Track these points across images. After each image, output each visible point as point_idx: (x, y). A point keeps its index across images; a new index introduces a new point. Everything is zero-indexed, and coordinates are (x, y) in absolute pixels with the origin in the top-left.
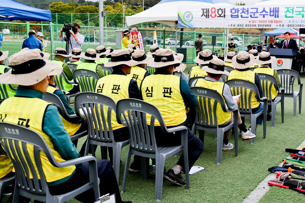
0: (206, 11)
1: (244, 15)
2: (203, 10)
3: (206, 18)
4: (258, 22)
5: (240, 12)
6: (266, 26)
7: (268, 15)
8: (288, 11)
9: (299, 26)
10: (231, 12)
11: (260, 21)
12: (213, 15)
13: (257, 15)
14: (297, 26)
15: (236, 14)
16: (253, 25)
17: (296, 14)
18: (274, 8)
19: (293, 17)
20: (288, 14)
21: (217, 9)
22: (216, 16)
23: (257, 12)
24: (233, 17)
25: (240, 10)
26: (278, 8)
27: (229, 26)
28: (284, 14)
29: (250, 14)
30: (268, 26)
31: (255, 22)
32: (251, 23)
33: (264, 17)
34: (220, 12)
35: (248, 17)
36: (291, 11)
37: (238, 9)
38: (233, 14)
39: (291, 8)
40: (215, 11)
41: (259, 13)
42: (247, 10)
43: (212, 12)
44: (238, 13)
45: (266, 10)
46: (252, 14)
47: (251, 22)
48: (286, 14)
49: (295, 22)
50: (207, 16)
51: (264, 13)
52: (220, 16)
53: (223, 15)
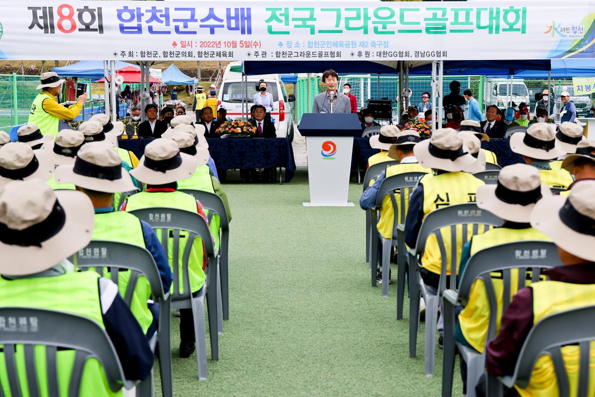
0: (45, 13)
1: (155, 25)
2: (34, 10)
3: (46, 32)
4: (199, 44)
5: (144, 19)
6: (219, 54)
7: (222, 26)
8: (274, 17)
9: (305, 56)
10: (119, 17)
11: (203, 43)
12: (67, 24)
13: (192, 26)
14: (299, 55)
15: (134, 23)
16: (184, 54)
17: (296, 26)
18: (236, 10)
19: (288, 33)
20: (276, 26)
21: (78, 10)
22: (74, 27)
23: (193, 19)
24: (125, 30)
25: (145, 14)
26: (249, 9)
27: (115, 54)
28: (266, 25)
29: (173, 24)
30: (225, 55)
31: (190, 44)
32: (179, 48)
33: (212, 32)
34: (87, 18)
35: (169, 33)
36: (283, 18)
37: (139, 9)
38: (126, 24)
39: (280, 9)
40: (72, 14)
41: (199, 21)
42: (163, 13)
43: (63, 17)
44: (139, 19)
45: (217, 13)
46: (181, 25)
47: (179, 45)
48: (269, 24)
49: (293, 45)
50: (48, 28)
51: (212, 22)
52: (87, 28)
53: (95, 25)
